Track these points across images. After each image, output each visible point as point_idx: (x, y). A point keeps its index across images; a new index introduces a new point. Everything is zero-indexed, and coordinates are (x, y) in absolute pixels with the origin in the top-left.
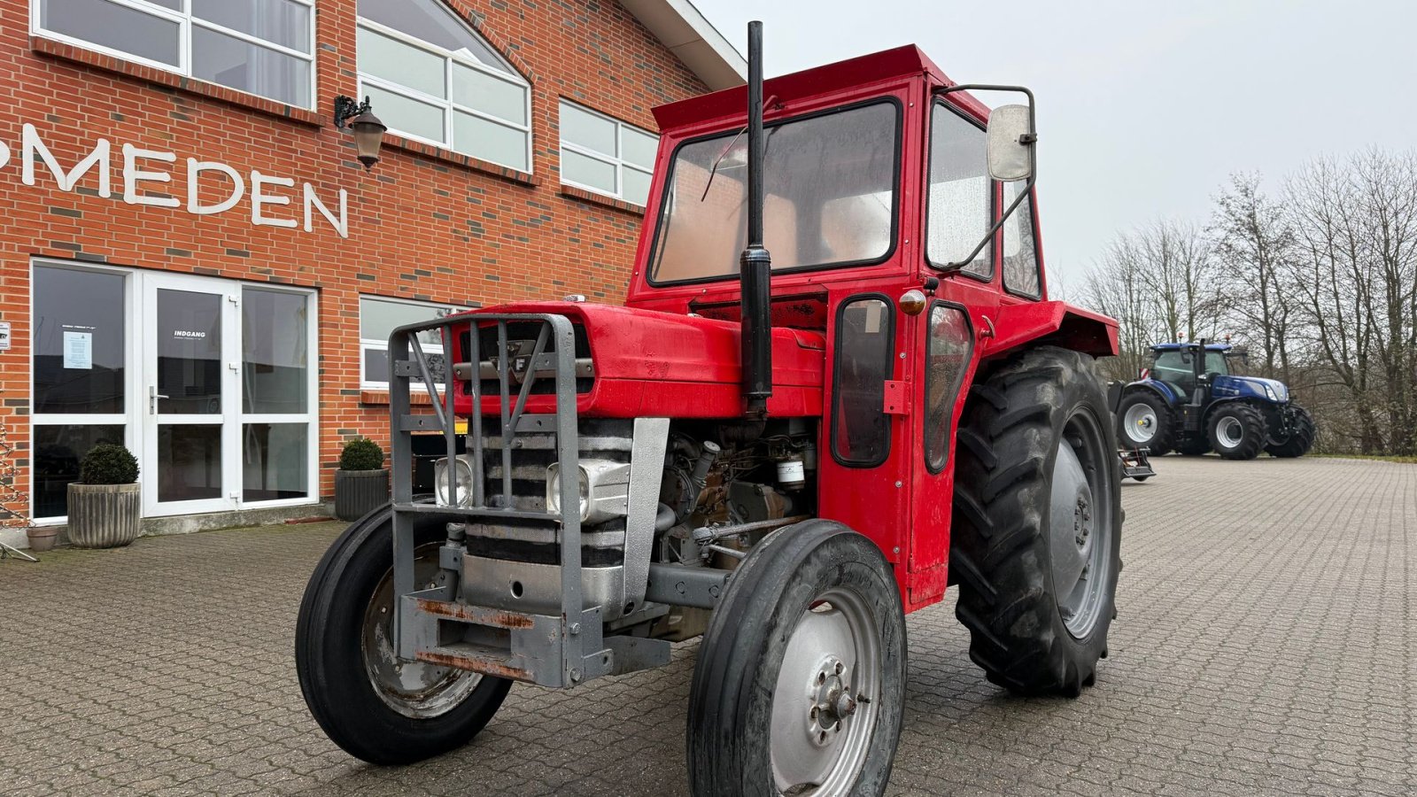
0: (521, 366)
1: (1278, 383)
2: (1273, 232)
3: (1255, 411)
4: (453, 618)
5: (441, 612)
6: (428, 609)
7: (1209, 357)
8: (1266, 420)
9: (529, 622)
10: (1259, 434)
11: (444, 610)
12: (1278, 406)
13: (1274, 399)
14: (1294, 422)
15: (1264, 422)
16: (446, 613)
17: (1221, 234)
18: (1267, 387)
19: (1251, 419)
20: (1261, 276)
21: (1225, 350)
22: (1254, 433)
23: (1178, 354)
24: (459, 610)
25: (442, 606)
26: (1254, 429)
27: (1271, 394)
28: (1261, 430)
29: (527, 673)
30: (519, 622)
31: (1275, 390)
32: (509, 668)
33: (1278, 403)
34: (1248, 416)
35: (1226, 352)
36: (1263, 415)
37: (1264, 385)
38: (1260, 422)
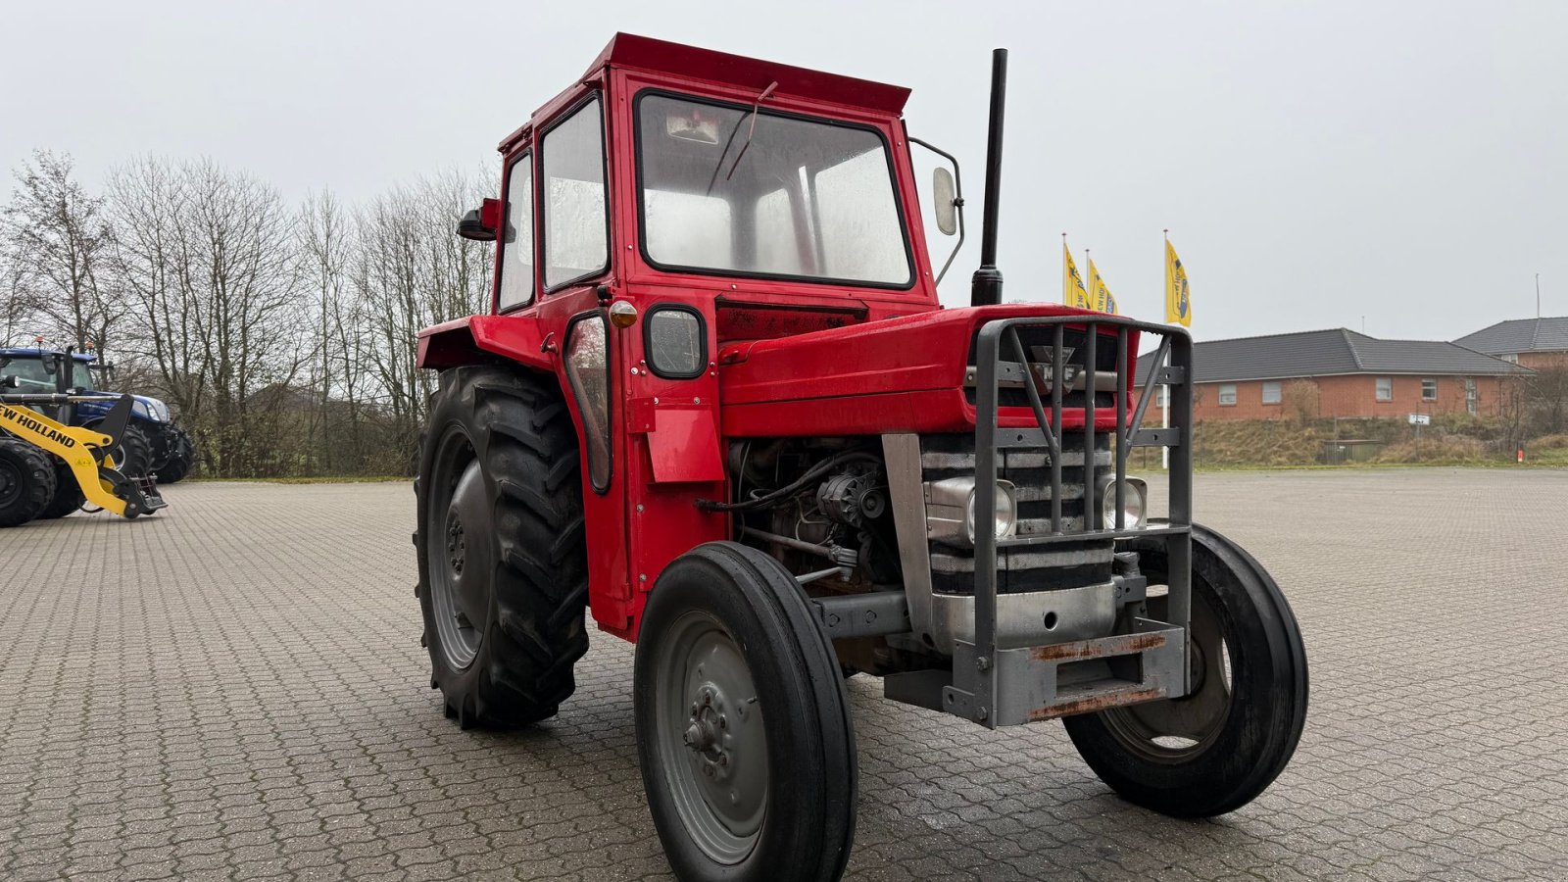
0: (1070, 376)
1: (159, 402)
2: (91, 228)
3: (139, 432)
4: (1078, 658)
5: (1062, 655)
6: (1046, 656)
7: (77, 368)
8: (151, 443)
9: (1161, 639)
10: (145, 458)
11: (1065, 652)
12: (160, 427)
13: (156, 419)
14: (175, 444)
15: (148, 446)
16: (1068, 655)
17: (23, 219)
18: (149, 406)
19: (136, 442)
20: (74, 277)
21: (91, 361)
22: (140, 457)
23: (40, 362)
24: (1084, 646)
25: (1062, 648)
26: (139, 452)
27: (153, 414)
28: (146, 454)
29: (1160, 690)
30: (1151, 642)
31: (156, 409)
32: (1141, 693)
33: (160, 423)
34: (130, 437)
35: (91, 364)
36: (147, 437)
37: (145, 403)
38: (145, 445)
